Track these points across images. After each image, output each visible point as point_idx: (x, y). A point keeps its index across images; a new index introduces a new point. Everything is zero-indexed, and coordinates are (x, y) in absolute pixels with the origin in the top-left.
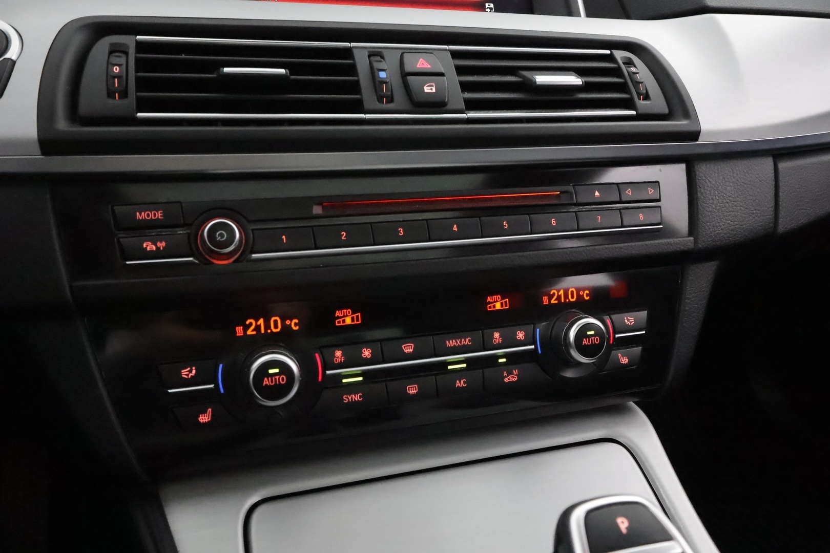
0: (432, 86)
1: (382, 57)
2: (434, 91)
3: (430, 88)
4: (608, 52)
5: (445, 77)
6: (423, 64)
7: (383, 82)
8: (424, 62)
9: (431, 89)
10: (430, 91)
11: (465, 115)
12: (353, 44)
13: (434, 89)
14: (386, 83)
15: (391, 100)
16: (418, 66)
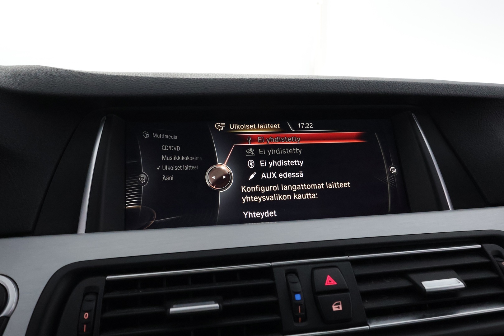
0: (339, 304)
1: (297, 274)
2: (341, 309)
3: (337, 306)
4: (479, 246)
5: (349, 293)
6: (330, 281)
7: (298, 303)
8: (331, 279)
9: (339, 308)
10: (337, 309)
11: (367, 327)
12: (273, 264)
13: (340, 306)
14: (301, 305)
15: (305, 319)
16: (326, 284)
